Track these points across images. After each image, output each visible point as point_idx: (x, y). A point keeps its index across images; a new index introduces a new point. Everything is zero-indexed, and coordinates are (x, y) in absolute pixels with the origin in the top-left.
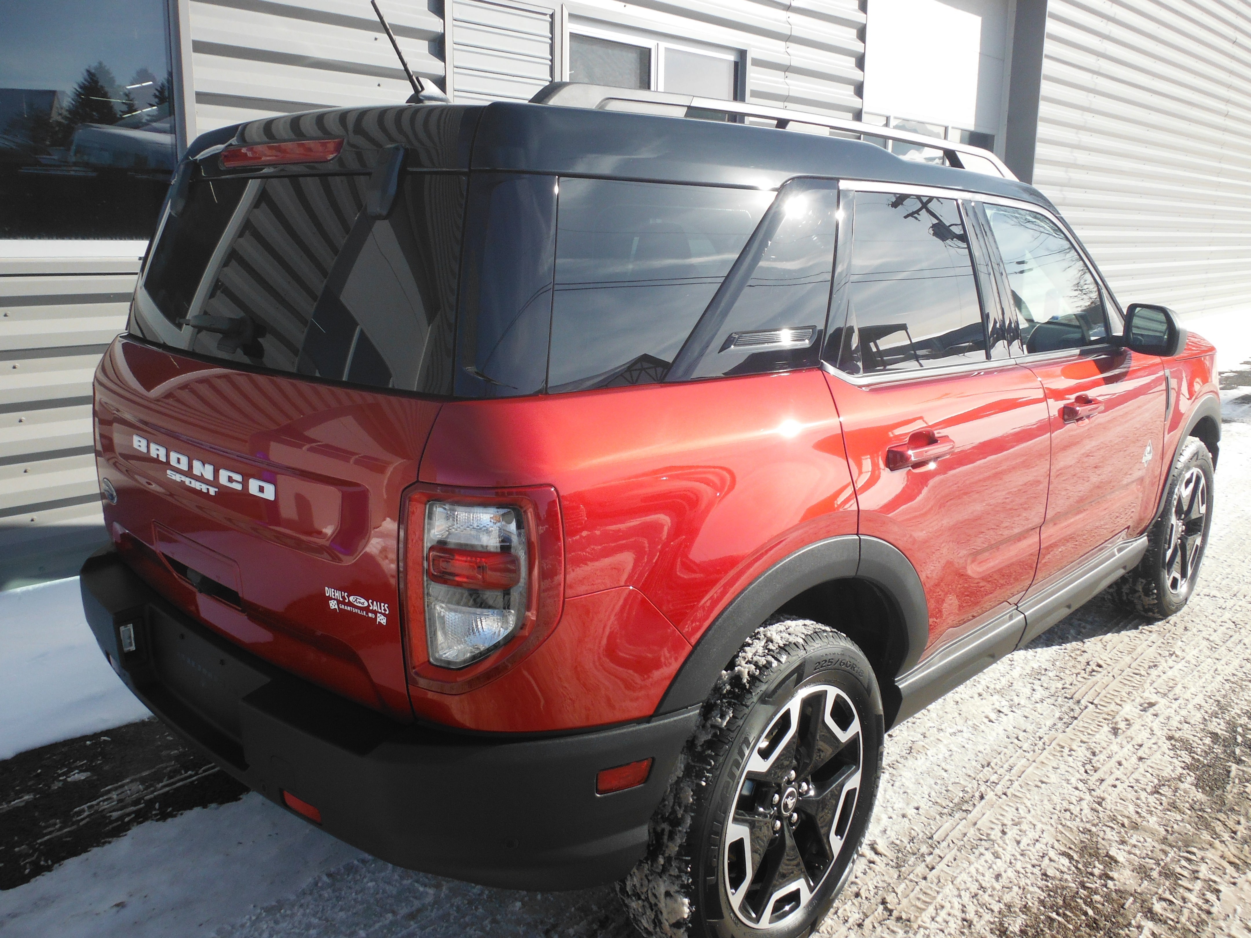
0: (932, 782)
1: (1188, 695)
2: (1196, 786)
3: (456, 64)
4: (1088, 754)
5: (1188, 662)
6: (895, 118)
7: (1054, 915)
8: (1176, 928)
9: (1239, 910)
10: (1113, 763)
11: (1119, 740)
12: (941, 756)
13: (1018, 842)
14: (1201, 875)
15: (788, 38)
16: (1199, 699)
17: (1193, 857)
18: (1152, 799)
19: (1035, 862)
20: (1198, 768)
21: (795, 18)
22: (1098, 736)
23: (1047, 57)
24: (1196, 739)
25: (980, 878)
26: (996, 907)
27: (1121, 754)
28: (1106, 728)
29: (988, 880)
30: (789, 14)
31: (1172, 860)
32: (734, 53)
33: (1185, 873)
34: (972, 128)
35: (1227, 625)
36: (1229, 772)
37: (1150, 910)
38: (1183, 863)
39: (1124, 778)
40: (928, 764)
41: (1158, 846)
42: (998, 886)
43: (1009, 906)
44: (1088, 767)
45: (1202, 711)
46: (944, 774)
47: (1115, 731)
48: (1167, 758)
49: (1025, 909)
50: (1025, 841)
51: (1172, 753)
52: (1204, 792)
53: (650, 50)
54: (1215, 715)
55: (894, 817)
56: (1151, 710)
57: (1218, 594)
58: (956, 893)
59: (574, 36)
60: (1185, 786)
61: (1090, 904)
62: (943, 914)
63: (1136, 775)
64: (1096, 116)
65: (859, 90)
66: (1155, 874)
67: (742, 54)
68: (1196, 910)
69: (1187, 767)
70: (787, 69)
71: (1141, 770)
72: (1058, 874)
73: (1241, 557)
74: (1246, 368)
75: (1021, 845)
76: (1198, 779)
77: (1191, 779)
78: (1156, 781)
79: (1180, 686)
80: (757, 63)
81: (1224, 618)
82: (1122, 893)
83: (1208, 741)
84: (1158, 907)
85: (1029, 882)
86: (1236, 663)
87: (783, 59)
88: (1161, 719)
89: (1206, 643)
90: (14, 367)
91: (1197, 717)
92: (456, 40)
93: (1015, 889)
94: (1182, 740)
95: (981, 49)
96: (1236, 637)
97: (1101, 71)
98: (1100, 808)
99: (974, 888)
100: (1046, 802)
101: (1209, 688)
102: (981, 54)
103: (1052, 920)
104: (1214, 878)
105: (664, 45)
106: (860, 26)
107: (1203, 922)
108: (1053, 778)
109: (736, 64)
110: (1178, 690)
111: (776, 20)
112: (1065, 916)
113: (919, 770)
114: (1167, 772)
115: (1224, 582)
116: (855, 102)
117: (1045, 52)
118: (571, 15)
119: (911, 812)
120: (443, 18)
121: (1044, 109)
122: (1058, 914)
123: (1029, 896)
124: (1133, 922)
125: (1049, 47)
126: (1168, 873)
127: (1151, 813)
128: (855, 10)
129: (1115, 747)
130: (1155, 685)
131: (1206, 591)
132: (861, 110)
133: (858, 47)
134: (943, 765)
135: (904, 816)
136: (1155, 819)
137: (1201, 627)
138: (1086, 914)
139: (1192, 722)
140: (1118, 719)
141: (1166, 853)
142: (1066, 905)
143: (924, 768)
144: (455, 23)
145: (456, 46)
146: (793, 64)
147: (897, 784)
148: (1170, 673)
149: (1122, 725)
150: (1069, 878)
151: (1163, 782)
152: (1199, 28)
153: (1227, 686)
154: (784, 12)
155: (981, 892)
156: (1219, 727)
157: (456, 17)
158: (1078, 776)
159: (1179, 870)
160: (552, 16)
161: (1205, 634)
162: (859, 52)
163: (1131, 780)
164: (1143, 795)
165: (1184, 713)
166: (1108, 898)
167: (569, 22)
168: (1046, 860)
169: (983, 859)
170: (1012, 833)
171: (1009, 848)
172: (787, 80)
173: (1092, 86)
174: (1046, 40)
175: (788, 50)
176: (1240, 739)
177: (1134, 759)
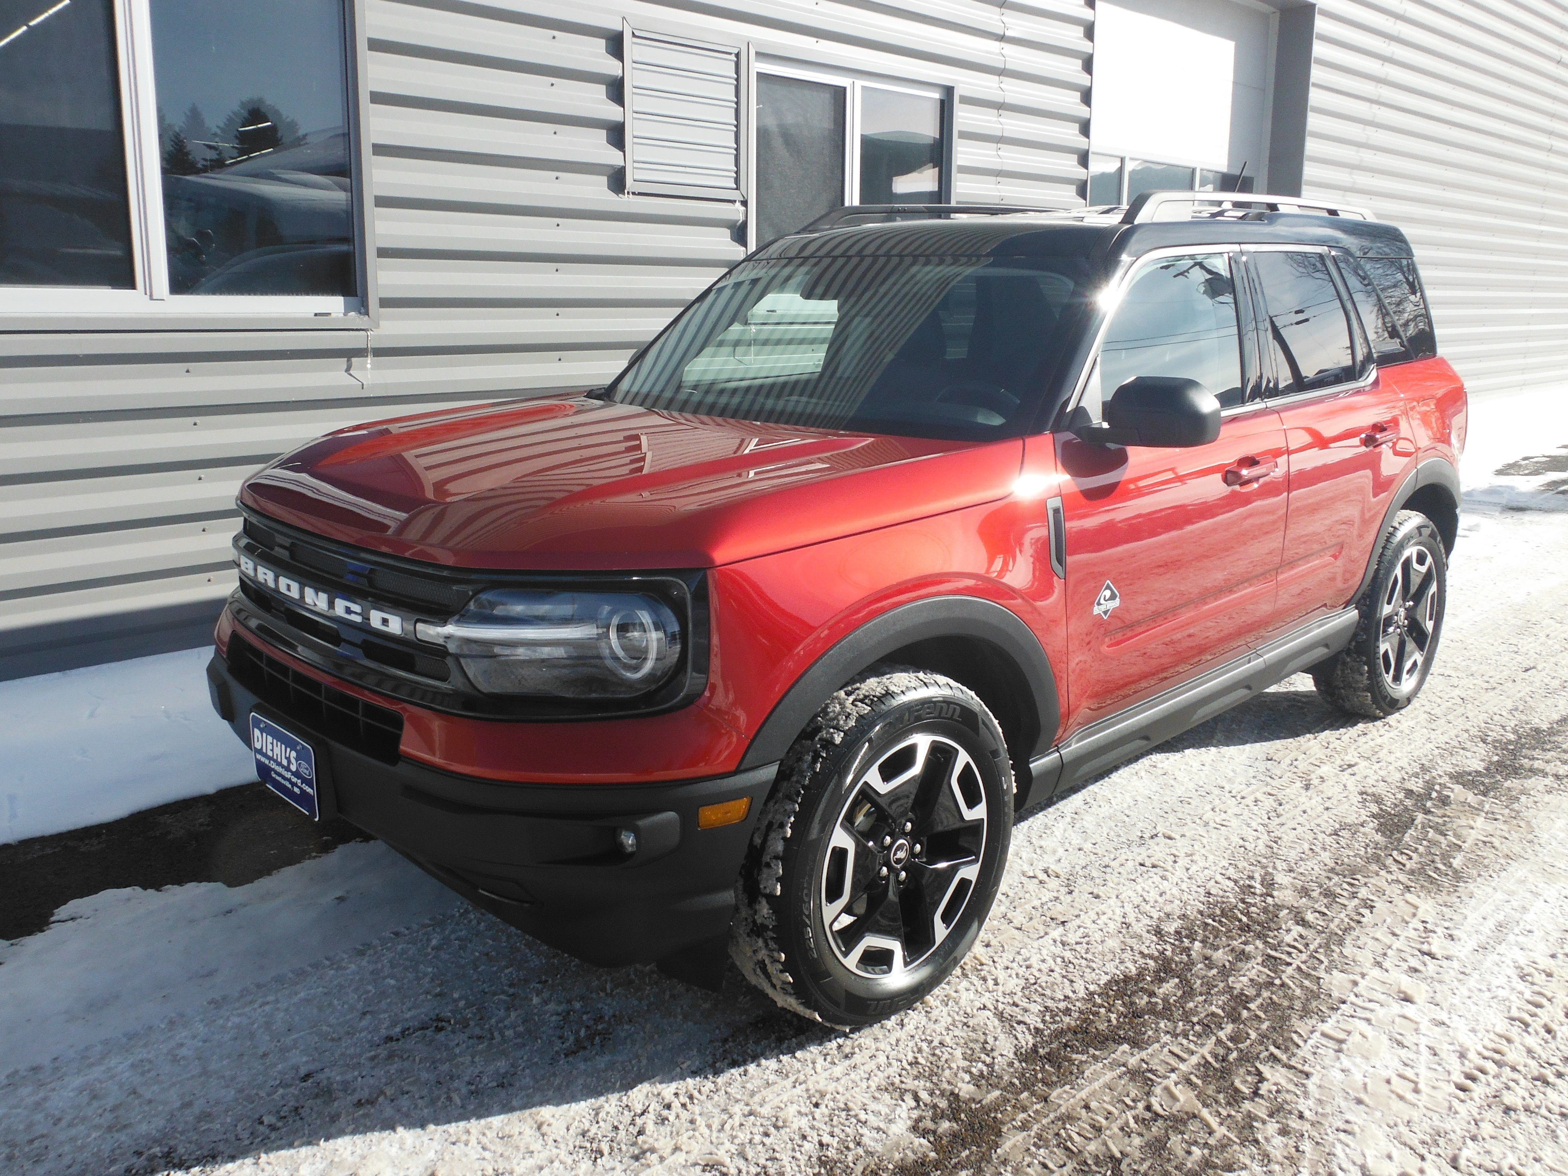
0: (1113, 824)
1: (1391, 758)
2: (1377, 831)
3: (635, 109)
4: (1275, 805)
5: (1401, 732)
6: (1132, 159)
7: (1210, 921)
8: (1323, 932)
9: (1389, 920)
10: (1299, 811)
11: (1309, 793)
12: (1125, 805)
13: (1188, 869)
14: (1359, 895)
15: (1002, 72)
16: (1404, 763)
17: (1356, 882)
18: (1329, 840)
19: (1200, 883)
20: (1383, 817)
21: (1010, 50)
22: (1288, 790)
23: (1315, 85)
24: (1389, 795)
25: (1145, 894)
26: (1156, 915)
27: (1308, 804)
28: (1298, 784)
29: (1153, 896)
30: (1003, 45)
31: (1335, 885)
32: (939, 90)
33: (1345, 893)
34: (1224, 169)
35: (1454, 701)
36: (1414, 820)
37: (1303, 920)
38: (1345, 886)
39: (1306, 823)
40: (1111, 811)
41: (1324, 874)
42: (1160, 900)
43: (1168, 915)
44: (1272, 814)
45: (1403, 772)
46: (1126, 819)
47: (1307, 787)
48: (1354, 808)
49: (1184, 917)
50: (1194, 868)
51: (1360, 805)
52: (1384, 834)
53: (845, 89)
54: (1416, 775)
55: (1070, 850)
56: (1350, 771)
57: (1453, 674)
58: (1120, 904)
59: (761, 76)
60: (1366, 830)
61: (1247, 914)
62: (1104, 918)
63: (1318, 821)
64: (1378, 153)
65: (1085, 129)
66: (1315, 894)
67: (949, 91)
68: (1346, 920)
69: (1374, 816)
70: (1000, 106)
71: (1325, 817)
72: (1221, 893)
73: (1491, 641)
74: (1563, 452)
75: (1190, 872)
76: (1381, 824)
77: (1373, 824)
78: (1337, 826)
79: (1385, 751)
80: (965, 100)
81: (1453, 695)
82: (1279, 907)
83: (1401, 796)
84: (1310, 917)
85: (1191, 898)
86: (1453, 733)
87: (996, 96)
88: (1358, 777)
89: (1426, 716)
90: (195, 424)
91: (1398, 776)
92: (636, 84)
93: (1177, 902)
94: (1374, 795)
95: (1235, 77)
96: (1461, 710)
97: (1381, 100)
98: (1275, 845)
99: (1137, 900)
100: (1222, 840)
101: (1416, 753)
102: (1235, 83)
103: (1207, 924)
104: (1371, 897)
105: (860, 83)
106: (1086, 56)
107: (1351, 928)
108: (1234, 823)
109: (942, 102)
110: (1381, 755)
111: (987, 52)
112: (1220, 922)
113: (1101, 816)
114: (1351, 819)
115: (1464, 663)
116: (1081, 142)
117: (1312, 80)
118: (757, 53)
119: (1088, 846)
120: (622, 60)
121: (1311, 146)
122: (1214, 921)
123: (1189, 907)
124: (1284, 927)
125: (1317, 73)
126: (1329, 894)
127: (1325, 849)
128: (1080, 39)
129: (1302, 799)
130: (1360, 750)
131: (1442, 671)
132: (1088, 151)
133: (1083, 79)
134: (1127, 812)
135: (1080, 849)
136: (1327, 854)
137: (1425, 703)
138: (1240, 921)
139: (1389, 780)
140: (1313, 776)
141: (1330, 879)
142: (1223, 914)
143: (1107, 814)
144: (635, 65)
145: (635, 90)
146: (1008, 100)
147: (1077, 826)
148: (1379, 741)
149: (1315, 782)
150: (1231, 895)
151: (1344, 826)
152: (1511, 46)
153: (1436, 752)
154: (997, 44)
155: (1143, 904)
156: (1416, 785)
157: (635, 59)
158: (1260, 821)
159: (1339, 891)
160: (737, 55)
161: (1427, 709)
162: (1085, 86)
163: (1312, 824)
164: (1321, 836)
165: (1382, 773)
166: (1265, 910)
167: (756, 61)
168: (1213, 882)
169: (1150, 880)
170: (1183, 862)
171: (1177, 873)
172: (1001, 119)
173: (1369, 118)
174: (1313, 66)
175: (1002, 85)
176: (1434, 795)
177: (1320, 808)
